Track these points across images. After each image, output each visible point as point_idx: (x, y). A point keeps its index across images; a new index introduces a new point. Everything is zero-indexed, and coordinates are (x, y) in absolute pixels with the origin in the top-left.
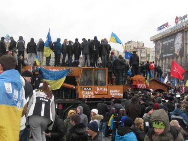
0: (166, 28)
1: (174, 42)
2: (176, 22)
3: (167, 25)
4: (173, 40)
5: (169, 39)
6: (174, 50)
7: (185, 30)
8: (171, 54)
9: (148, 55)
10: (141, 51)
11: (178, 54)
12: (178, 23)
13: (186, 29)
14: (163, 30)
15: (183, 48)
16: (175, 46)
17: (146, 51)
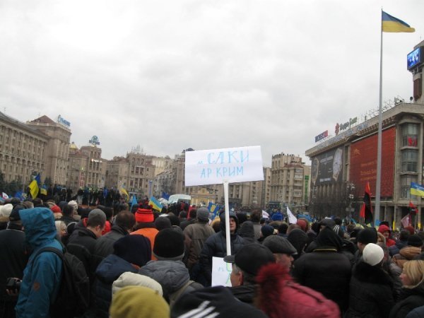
0: (327, 139)
1: (332, 160)
2: (337, 131)
3: (325, 134)
4: (332, 157)
5: (328, 156)
6: (332, 173)
7: (346, 145)
8: (329, 179)
9: (306, 176)
10: (295, 170)
12: (339, 133)
13: (345, 143)
14: (323, 141)
15: (342, 170)
16: (334, 167)
17: (303, 170)
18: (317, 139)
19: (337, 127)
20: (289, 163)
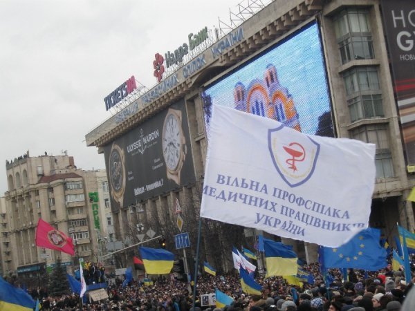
0: (132, 97)
1: (159, 140)
2: (158, 73)
3: (130, 85)
4: (157, 133)
5: (146, 134)
6: (164, 168)
7: (188, 97)
8: (157, 185)
9: (91, 194)
10: (64, 184)
11: (177, 180)
12: (165, 75)
13: (188, 92)
14: (123, 104)
15: (189, 156)
16: (166, 155)
17: (83, 181)
18: (110, 101)
19: (158, 61)
20: (47, 173)
